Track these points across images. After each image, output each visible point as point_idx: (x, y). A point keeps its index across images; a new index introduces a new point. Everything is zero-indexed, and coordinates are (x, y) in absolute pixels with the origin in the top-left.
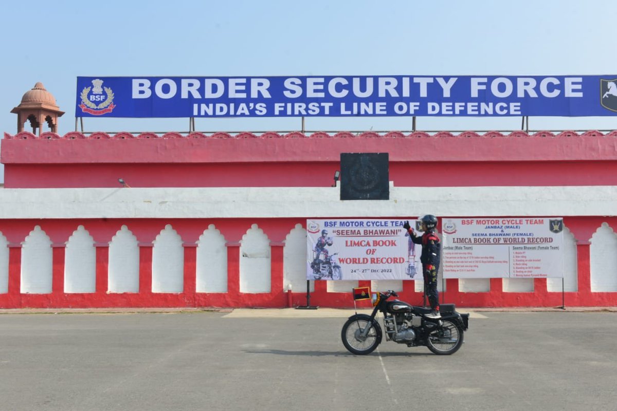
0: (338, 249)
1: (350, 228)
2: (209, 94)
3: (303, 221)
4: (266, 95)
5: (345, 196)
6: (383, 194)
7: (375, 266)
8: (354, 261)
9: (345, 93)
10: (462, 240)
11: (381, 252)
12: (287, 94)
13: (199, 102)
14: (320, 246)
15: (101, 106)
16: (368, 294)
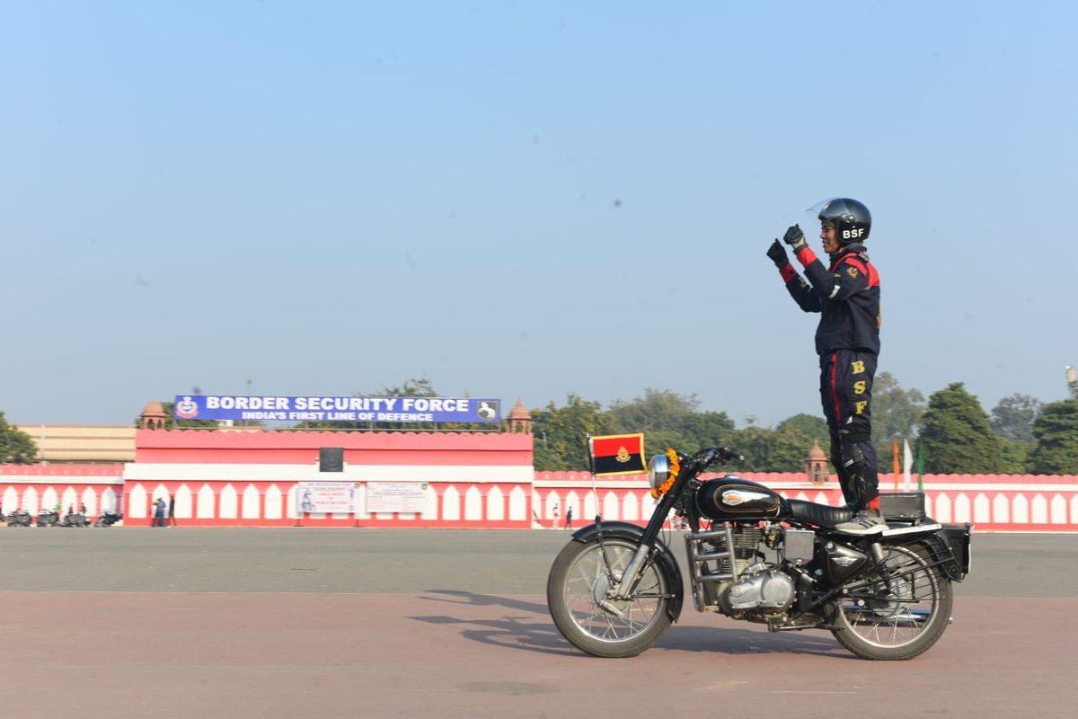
0: (315, 497)
1: (320, 486)
2: (252, 407)
3: (296, 482)
4: (286, 408)
5: (322, 469)
6: (339, 468)
7: (334, 506)
8: (323, 503)
9: (331, 407)
10: (377, 493)
11: (337, 499)
12: (298, 407)
13: (246, 411)
14: (306, 496)
15: (189, 412)
16: (638, 455)
